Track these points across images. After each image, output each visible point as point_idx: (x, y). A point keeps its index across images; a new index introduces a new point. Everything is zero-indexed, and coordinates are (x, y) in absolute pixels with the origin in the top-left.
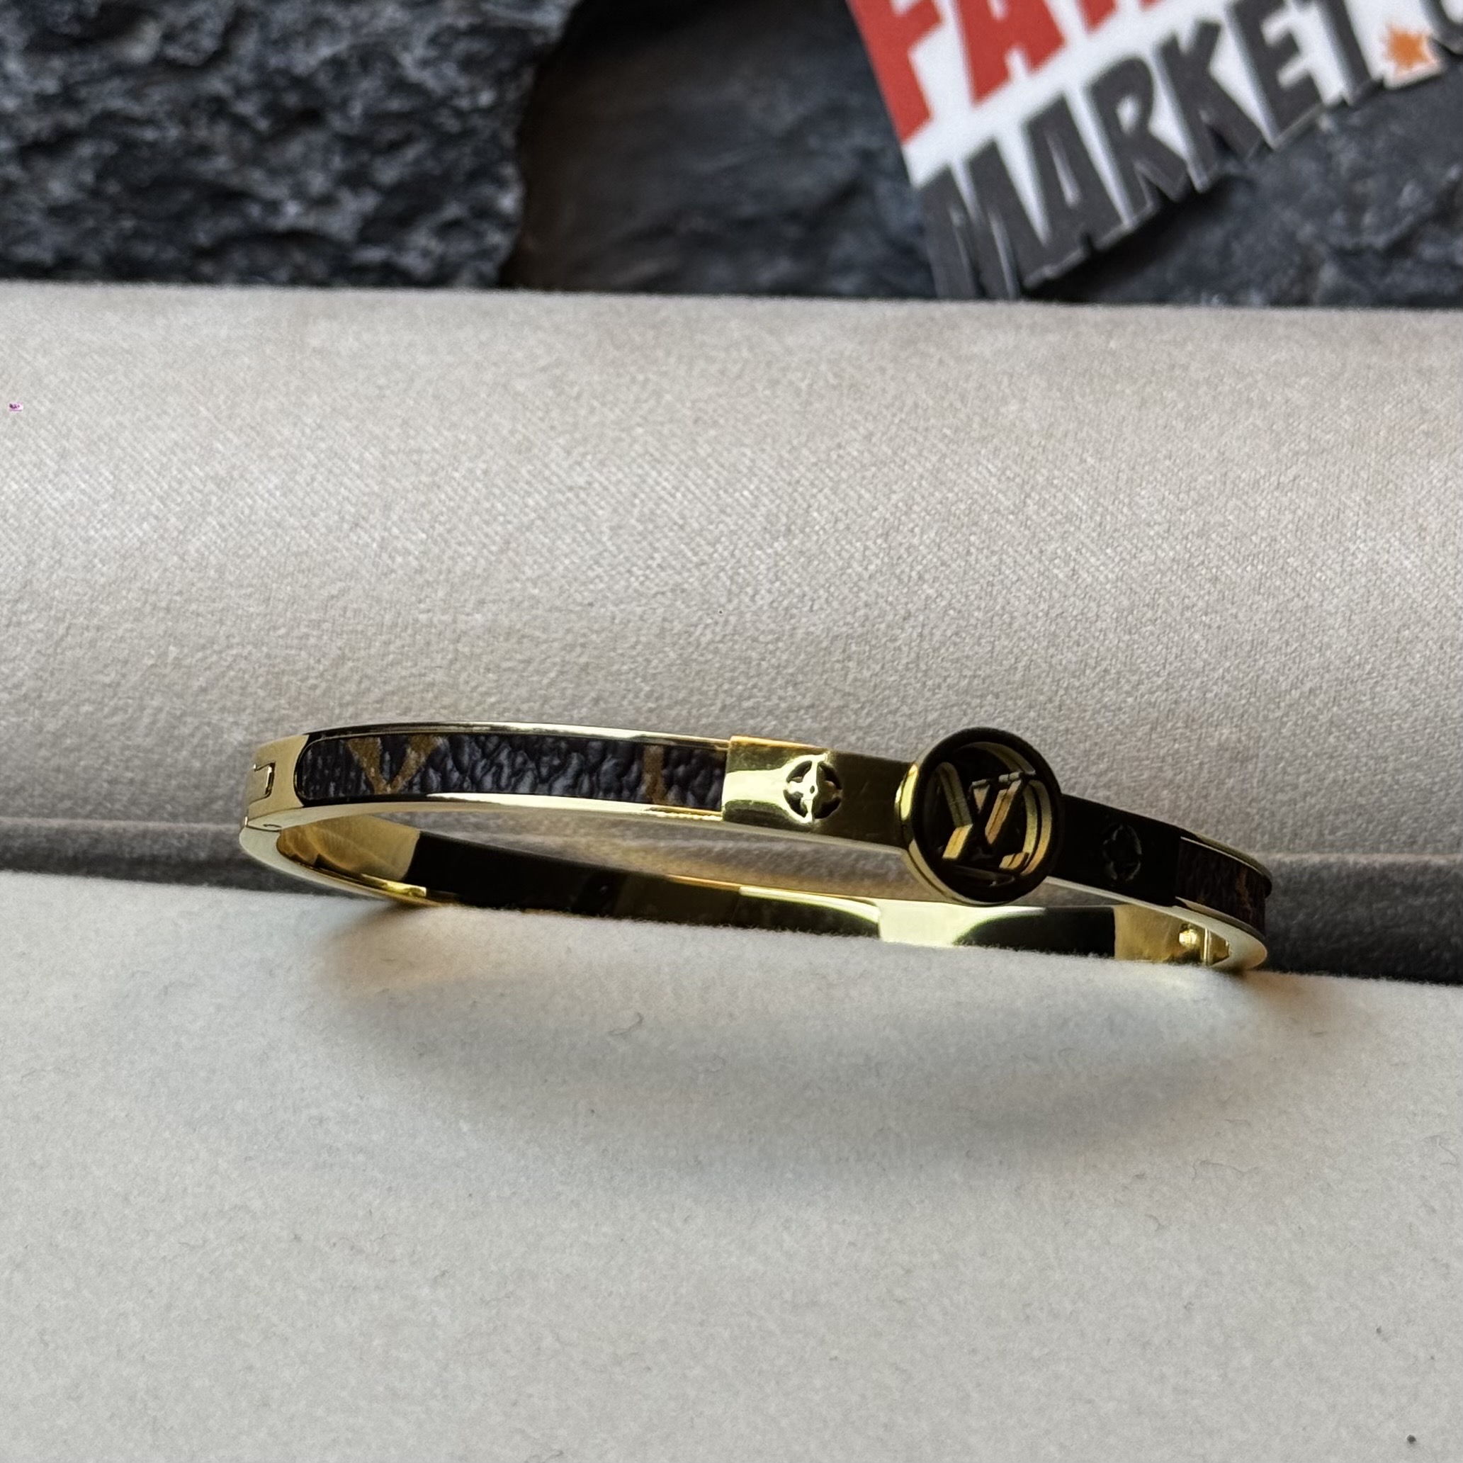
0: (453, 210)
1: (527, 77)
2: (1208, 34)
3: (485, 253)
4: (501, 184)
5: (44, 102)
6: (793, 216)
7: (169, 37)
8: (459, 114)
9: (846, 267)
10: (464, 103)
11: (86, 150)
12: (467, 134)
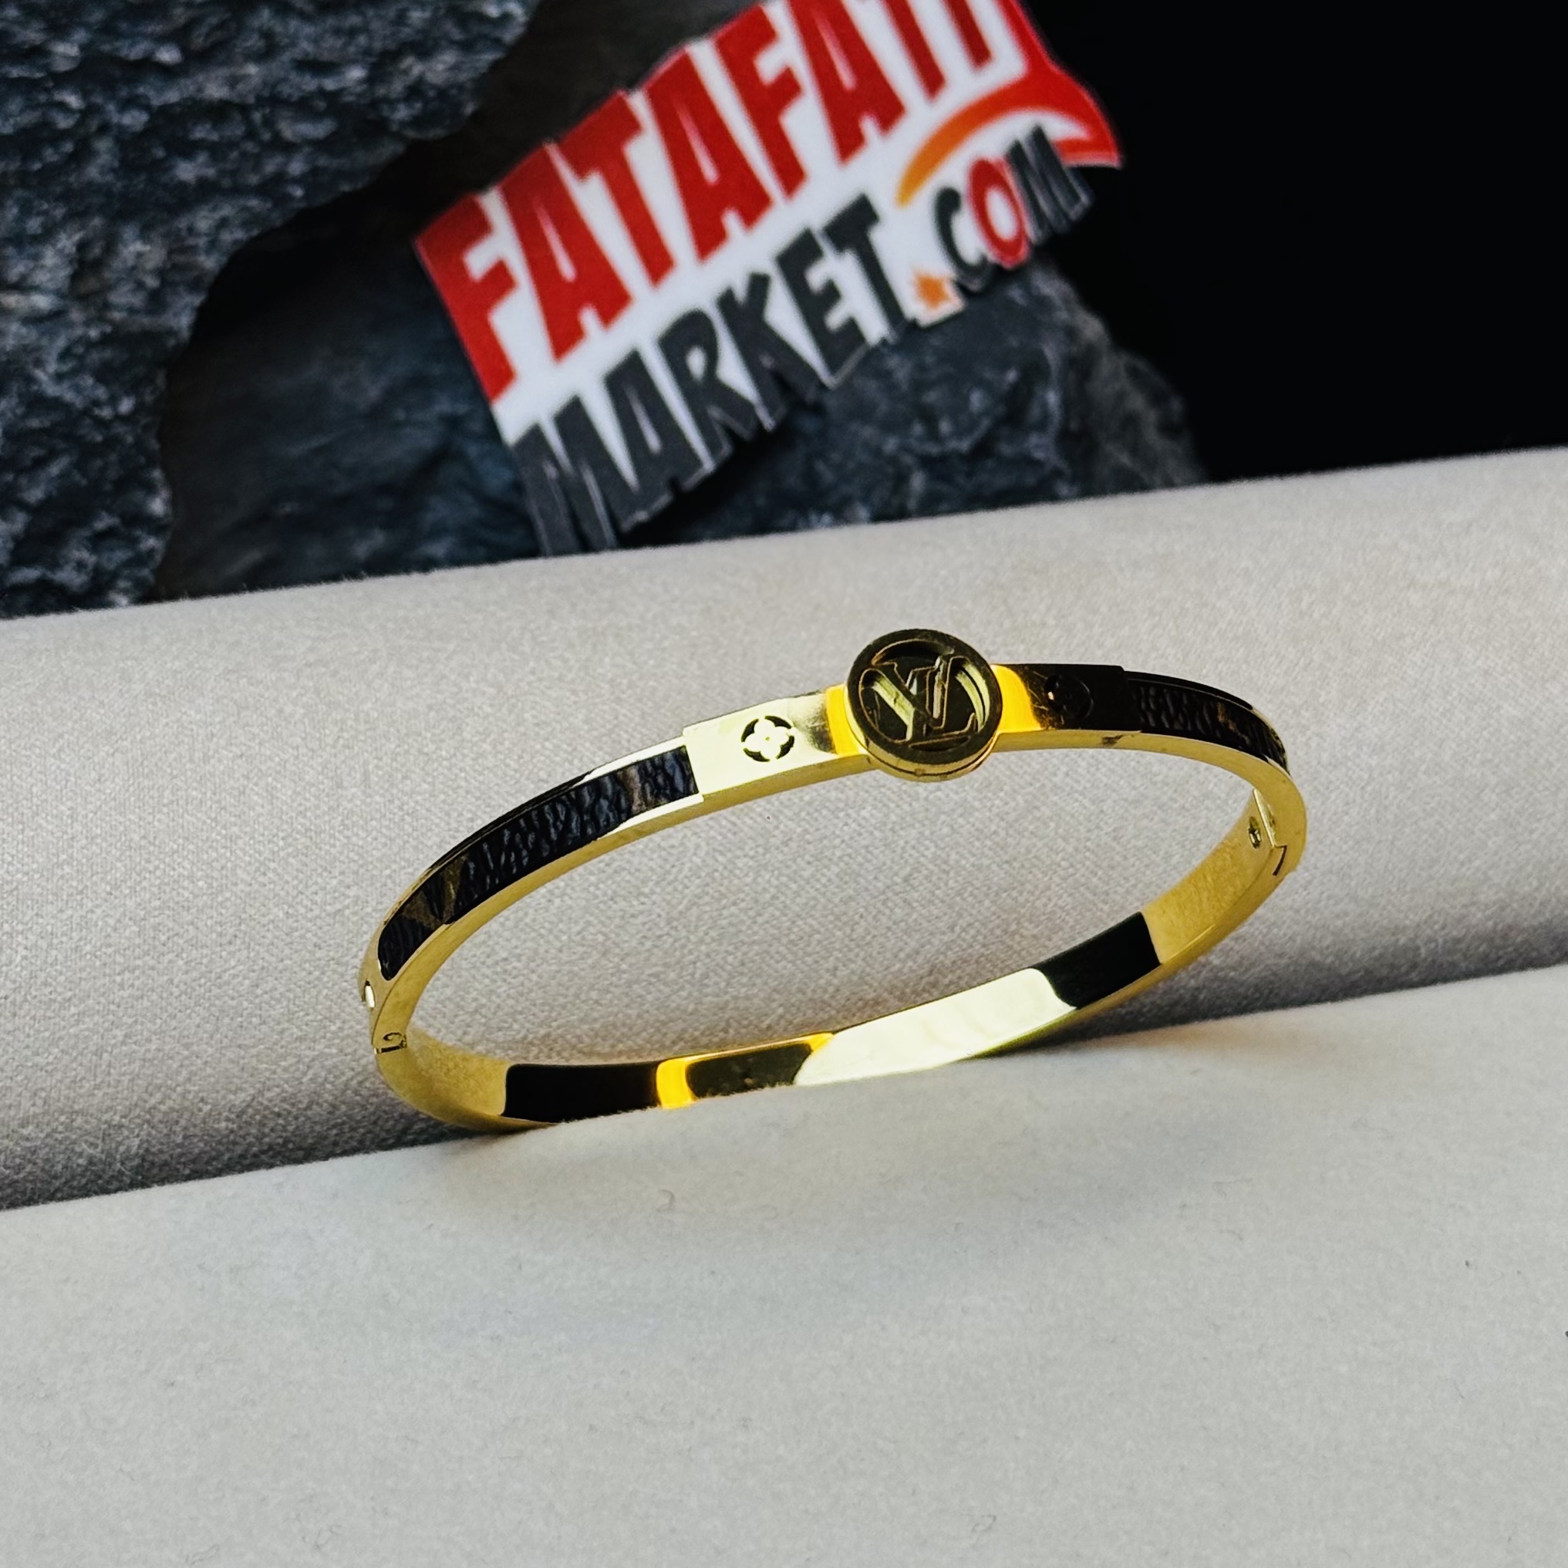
0: (104, 522)
1: (160, 380)
2: (759, 284)
3: (141, 560)
4: (151, 489)
6: (385, 489)
8: (100, 423)
9: (437, 532)
10: (106, 413)
12: (111, 442)
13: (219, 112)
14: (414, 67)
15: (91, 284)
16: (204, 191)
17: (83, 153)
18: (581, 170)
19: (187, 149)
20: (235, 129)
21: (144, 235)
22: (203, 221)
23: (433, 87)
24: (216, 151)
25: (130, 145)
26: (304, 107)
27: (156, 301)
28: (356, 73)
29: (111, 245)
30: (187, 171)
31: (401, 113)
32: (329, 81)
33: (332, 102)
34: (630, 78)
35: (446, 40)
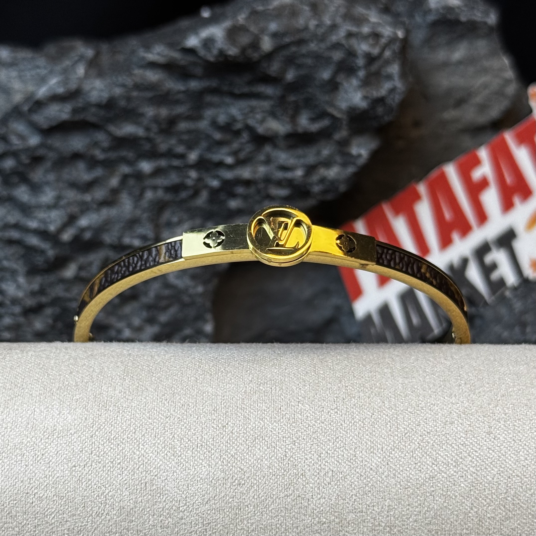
0: (187, 331)
1: (215, 281)
2: (465, 262)
4: (205, 321)
5: (33, 294)
6: (310, 330)
7: (81, 268)
8: (190, 296)
11: (49, 311)
13: (247, 183)
14: (323, 172)
16: (239, 212)
17: (196, 194)
18: (397, 212)
19: (233, 196)
20: (252, 190)
23: (329, 180)
24: (245, 197)
25: (214, 192)
26: (279, 183)
28: (299, 173)
30: (234, 204)
31: (316, 189)
32: (289, 175)
33: (290, 183)
34: (419, 179)
35: (335, 162)
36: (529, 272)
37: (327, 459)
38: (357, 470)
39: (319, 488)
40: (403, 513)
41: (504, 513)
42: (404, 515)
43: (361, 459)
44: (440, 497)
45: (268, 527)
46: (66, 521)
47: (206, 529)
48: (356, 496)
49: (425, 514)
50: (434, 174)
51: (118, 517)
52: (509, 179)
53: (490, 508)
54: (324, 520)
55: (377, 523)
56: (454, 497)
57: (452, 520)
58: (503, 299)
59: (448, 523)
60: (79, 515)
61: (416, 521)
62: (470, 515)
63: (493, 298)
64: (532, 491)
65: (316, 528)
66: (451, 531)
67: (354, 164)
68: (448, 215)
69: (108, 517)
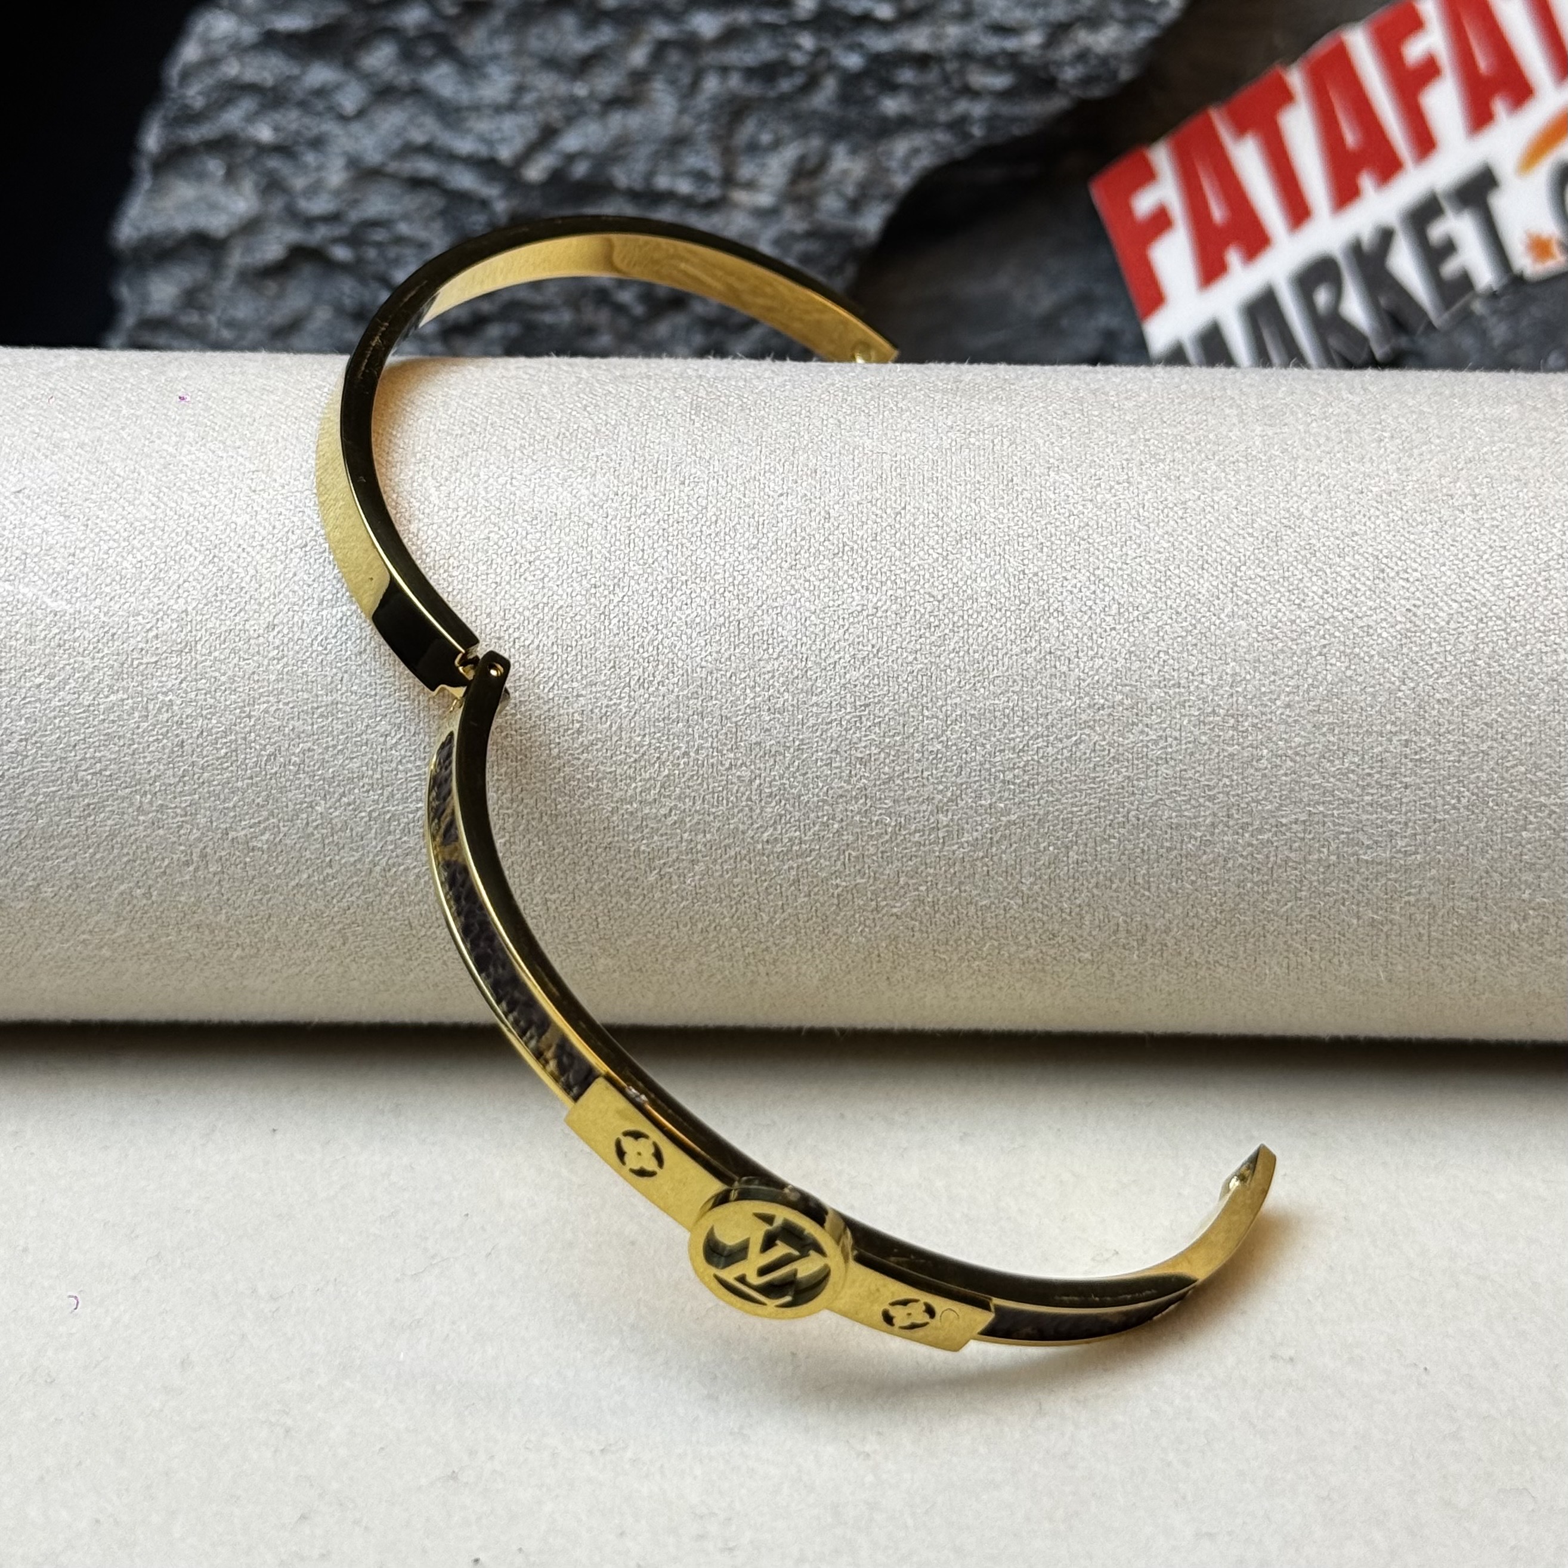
1: (851, 271)
2: (1386, 237)
13: (923, 61)
14: (1084, 37)
15: (803, 187)
16: (904, 124)
17: (812, 83)
18: (1241, 129)
19: (892, 87)
20: (932, 76)
21: (854, 151)
22: (901, 146)
23: (1097, 56)
24: (917, 92)
25: (850, 81)
26: (990, 62)
27: (855, 206)
28: (1033, 39)
29: (824, 160)
30: (891, 105)
31: (1069, 74)
32: (1011, 44)
33: (1013, 61)
34: (1291, 57)
35: (1112, 17)
36: (1525, 263)
37: (1107, 580)
38: (1169, 602)
39: (1091, 638)
40: (1263, 689)
41: (1470, 692)
42: (1264, 693)
43: (1177, 581)
44: (1339, 659)
45: (988, 715)
46: (578, 696)
47: (860, 717)
48: (1167, 653)
49: (1308, 691)
50: (1322, 47)
51: (682, 690)
52: (1483, 63)
53: (1440, 681)
54: (1102, 701)
55: (1210, 710)
56: (1367, 659)
57: (1363, 704)
58: (1466, 317)
59: (1355, 711)
60: (603, 683)
61: (1288, 706)
62: (1400, 694)
63: (1446, 316)
64: (1528, 647)
65: (1084, 717)
66: (1361, 727)
67: (1152, 21)
68: (1351, 137)
69: (663, 690)
